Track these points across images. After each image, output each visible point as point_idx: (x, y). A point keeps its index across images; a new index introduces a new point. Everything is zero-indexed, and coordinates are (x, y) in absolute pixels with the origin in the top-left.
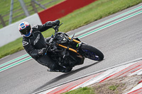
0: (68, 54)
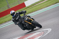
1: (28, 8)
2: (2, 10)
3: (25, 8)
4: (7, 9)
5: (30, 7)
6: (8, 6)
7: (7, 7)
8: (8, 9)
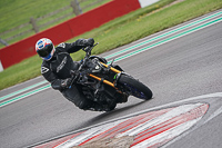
0: (103, 89)
1: (148, 12)
2: (51, 19)
3: (138, 12)
4: (69, 18)
5: (155, 9)
6: (74, 6)
7: (71, 9)
8: (74, 16)
